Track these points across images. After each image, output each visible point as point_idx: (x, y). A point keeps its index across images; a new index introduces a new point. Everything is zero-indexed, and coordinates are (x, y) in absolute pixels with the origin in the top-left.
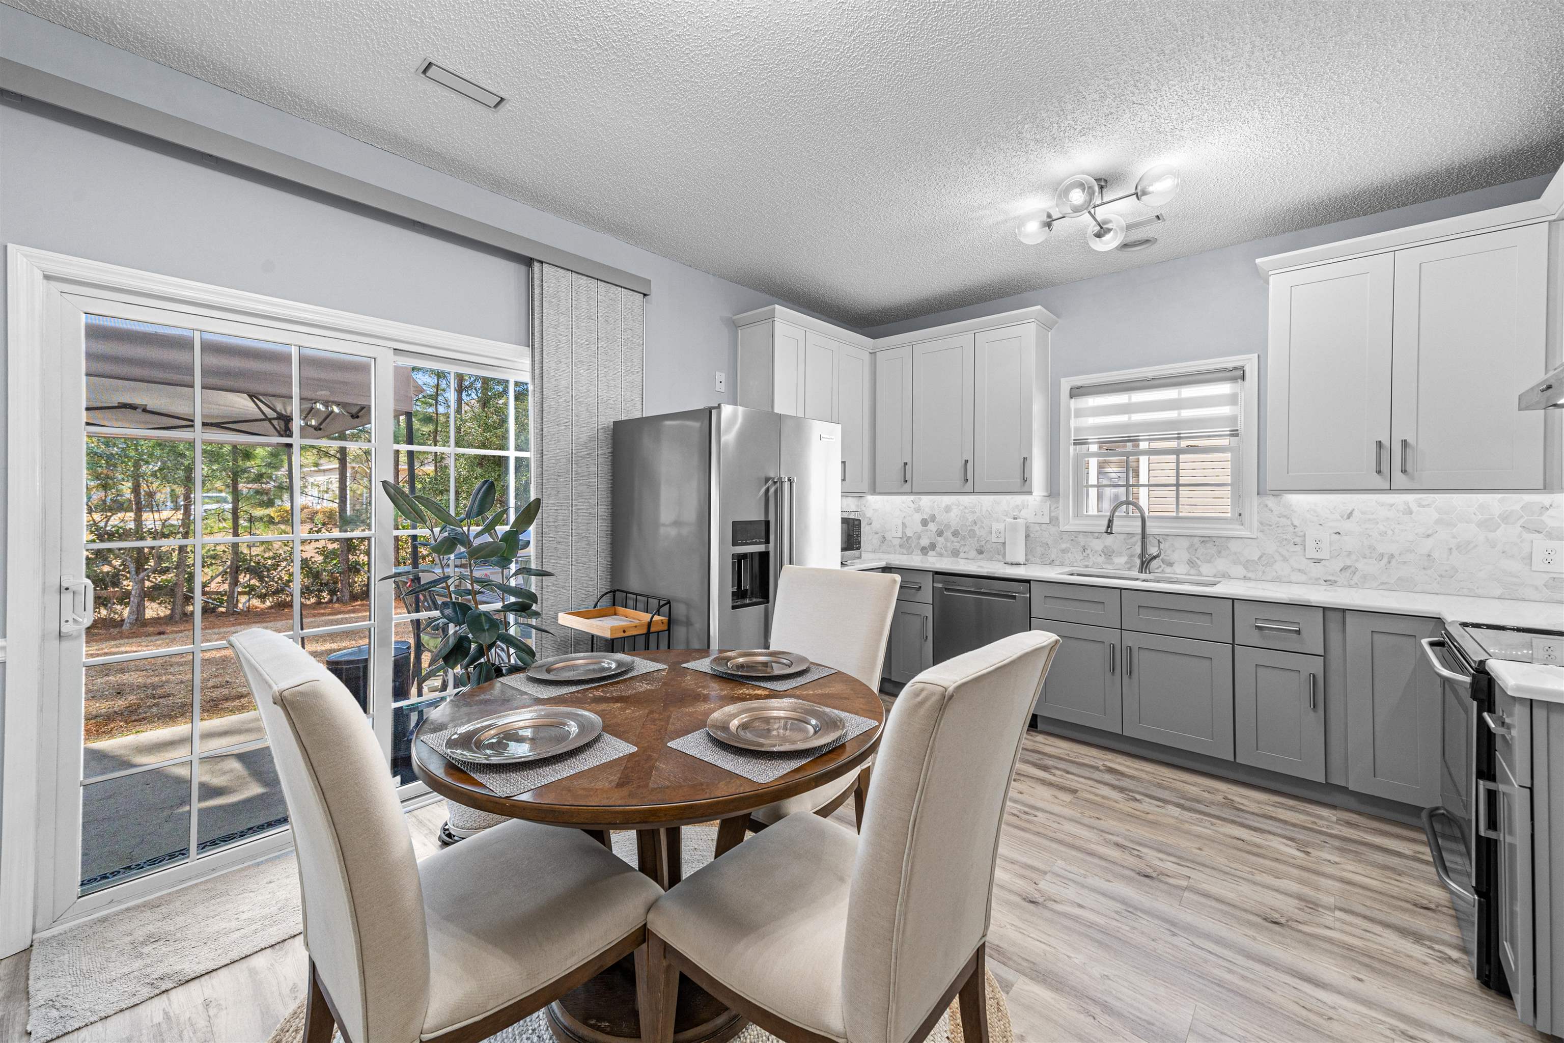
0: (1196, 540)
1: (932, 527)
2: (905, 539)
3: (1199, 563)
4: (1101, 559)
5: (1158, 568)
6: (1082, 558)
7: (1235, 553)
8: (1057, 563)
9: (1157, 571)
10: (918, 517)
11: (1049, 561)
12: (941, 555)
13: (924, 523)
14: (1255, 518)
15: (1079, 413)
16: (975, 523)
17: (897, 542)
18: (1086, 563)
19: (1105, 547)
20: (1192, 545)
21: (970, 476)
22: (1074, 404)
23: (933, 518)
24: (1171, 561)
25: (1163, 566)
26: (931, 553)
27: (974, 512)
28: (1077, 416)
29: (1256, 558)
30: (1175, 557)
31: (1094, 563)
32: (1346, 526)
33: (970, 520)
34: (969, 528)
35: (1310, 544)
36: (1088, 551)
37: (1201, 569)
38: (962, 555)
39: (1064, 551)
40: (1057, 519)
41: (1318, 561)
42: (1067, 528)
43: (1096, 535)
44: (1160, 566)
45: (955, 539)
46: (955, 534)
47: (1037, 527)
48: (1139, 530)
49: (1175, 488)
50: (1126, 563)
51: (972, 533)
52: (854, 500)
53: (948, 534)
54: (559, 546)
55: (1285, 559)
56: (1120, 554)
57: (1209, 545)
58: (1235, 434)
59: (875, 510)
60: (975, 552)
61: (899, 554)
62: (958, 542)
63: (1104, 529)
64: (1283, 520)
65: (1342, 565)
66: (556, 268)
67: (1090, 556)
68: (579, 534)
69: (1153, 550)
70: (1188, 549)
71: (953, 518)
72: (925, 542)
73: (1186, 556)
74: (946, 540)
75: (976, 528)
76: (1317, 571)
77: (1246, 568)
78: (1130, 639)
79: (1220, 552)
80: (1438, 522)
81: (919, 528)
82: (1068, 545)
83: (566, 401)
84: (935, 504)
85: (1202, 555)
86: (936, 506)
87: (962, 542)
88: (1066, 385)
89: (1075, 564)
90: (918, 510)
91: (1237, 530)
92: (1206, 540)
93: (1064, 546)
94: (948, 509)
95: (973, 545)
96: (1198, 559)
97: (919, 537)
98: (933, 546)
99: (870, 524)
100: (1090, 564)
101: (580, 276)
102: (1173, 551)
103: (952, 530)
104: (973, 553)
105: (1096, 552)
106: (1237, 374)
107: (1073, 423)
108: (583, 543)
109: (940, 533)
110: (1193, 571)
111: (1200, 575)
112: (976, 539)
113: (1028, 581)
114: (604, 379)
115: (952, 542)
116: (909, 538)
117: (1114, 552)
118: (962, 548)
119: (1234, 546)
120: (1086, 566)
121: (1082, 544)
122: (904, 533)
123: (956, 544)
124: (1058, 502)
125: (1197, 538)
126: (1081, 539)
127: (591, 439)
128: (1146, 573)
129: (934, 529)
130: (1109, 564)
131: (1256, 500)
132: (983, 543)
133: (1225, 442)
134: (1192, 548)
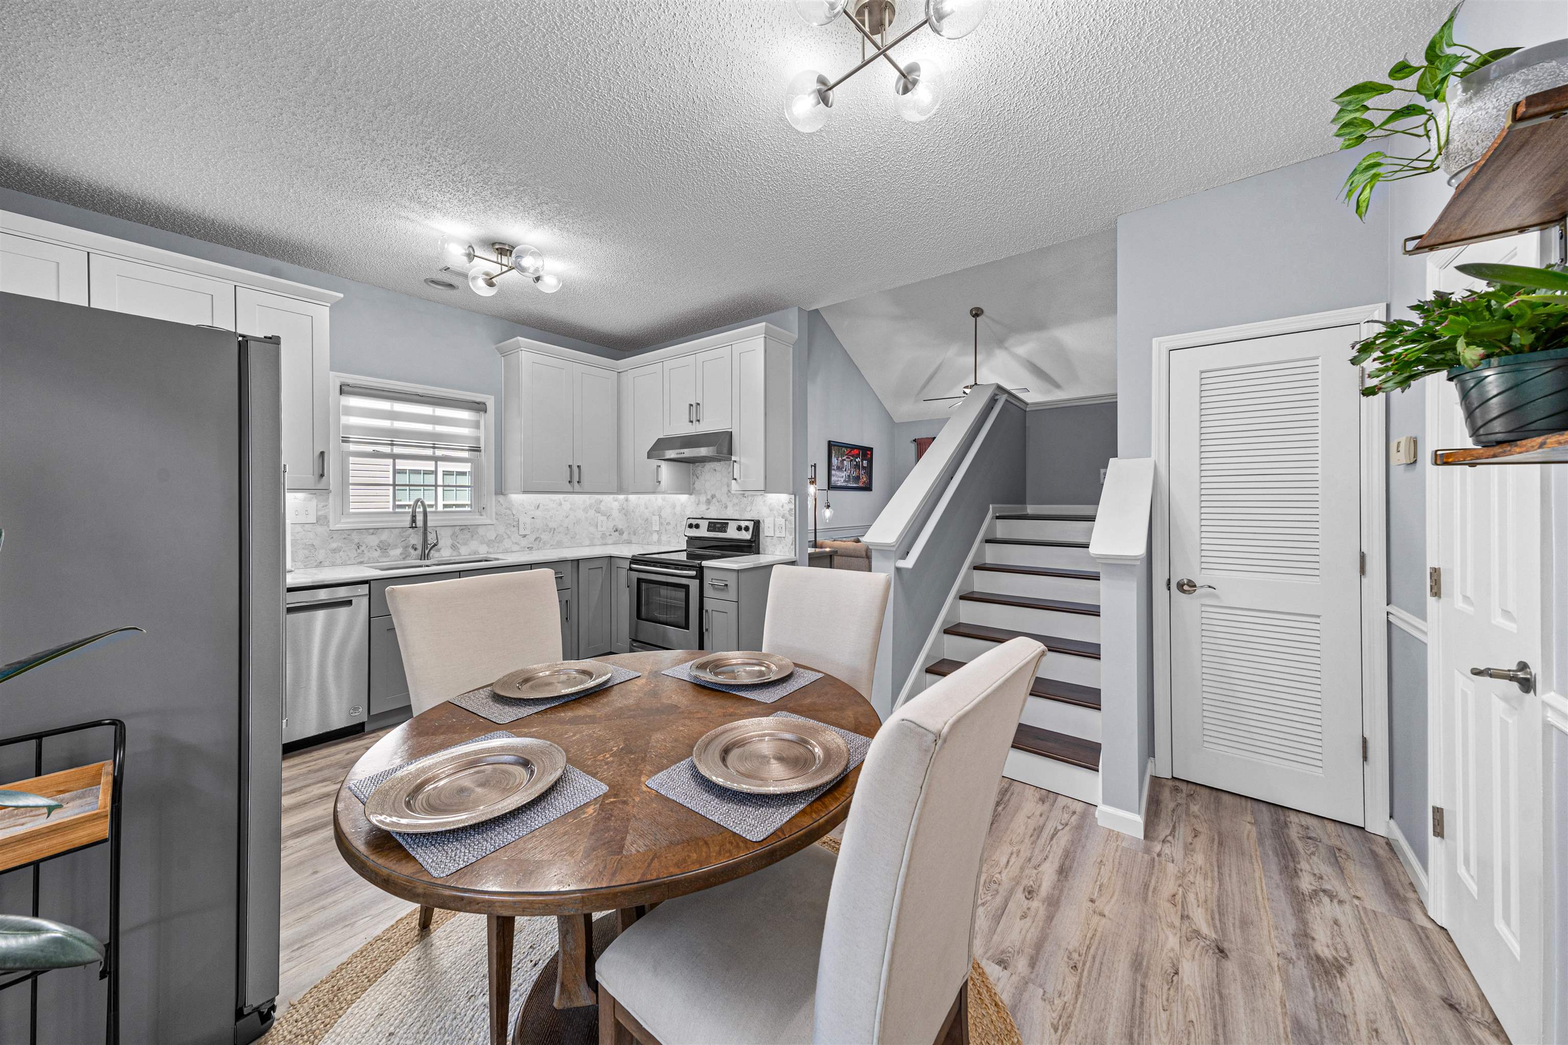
4: (377, 554)
6: (356, 555)
14: (494, 510)
15: (349, 411)
18: (362, 560)
19: (381, 542)
20: (454, 533)
22: (344, 401)
28: (345, 413)
29: (493, 538)
31: (369, 559)
32: (538, 513)
35: (521, 526)
39: (334, 551)
40: (326, 517)
41: (525, 536)
42: (338, 527)
43: (371, 531)
47: (302, 529)
49: (434, 488)
50: (401, 554)
55: (509, 537)
56: (395, 547)
57: (466, 532)
58: (477, 450)
63: (407, 524)
64: (508, 511)
65: (535, 537)
67: (366, 552)
70: (451, 536)
73: (451, 542)
76: (524, 542)
77: (488, 546)
80: (571, 509)
82: (340, 544)
85: (461, 540)
88: (336, 383)
91: (484, 520)
92: (464, 528)
93: (333, 545)
100: (366, 559)
105: (371, 547)
106: (479, 407)
110: (455, 553)
111: (460, 555)
117: (389, 545)
119: (481, 531)
121: (356, 541)
124: (327, 500)
125: (458, 528)
126: (356, 537)
131: (494, 497)
133: (465, 455)
134: (454, 536)
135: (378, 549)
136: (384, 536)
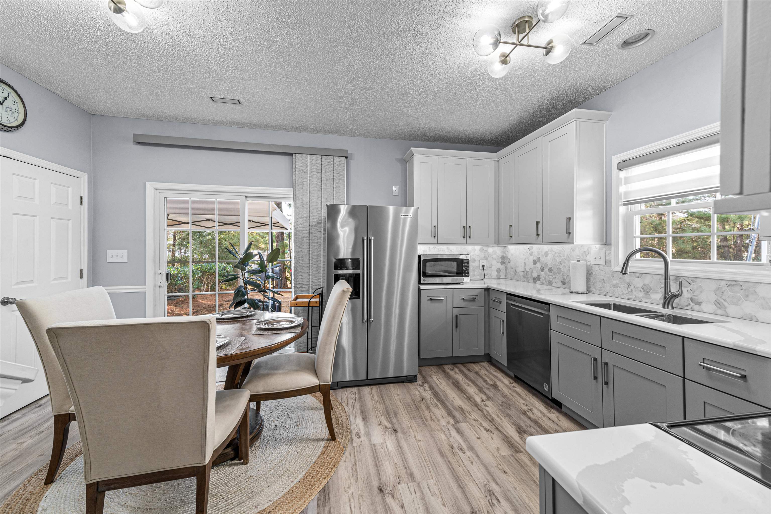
0: (723, 283)
1: (538, 265)
2: (525, 272)
3: (726, 304)
4: (641, 295)
5: (687, 306)
6: (627, 292)
7: (764, 299)
8: (610, 294)
9: (686, 308)
10: (531, 259)
11: (605, 293)
12: (543, 284)
13: (535, 262)
15: (627, 181)
16: (561, 263)
17: (521, 274)
18: (630, 297)
19: (644, 285)
21: (540, 232)
22: (622, 174)
23: (539, 259)
24: (700, 301)
25: (692, 304)
26: (538, 282)
27: (560, 256)
28: (626, 183)
30: (702, 297)
33: (558, 261)
34: (557, 267)
36: (632, 287)
37: (728, 310)
38: (554, 284)
39: (615, 286)
43: (638, 275)
44: (689, 304)
45: (550, 274)
46: (550, 270)
47: (597, 268)
48: (663, 272)
51: (559, 270)
52: (502, 248)
53: (546, 270)
54: (304, 268)
56: (656, 292)
57: (736, 288)
59: (512, 254)
60: (561, 283)
61: (523, 281)
62: (552, 276)
66: (302, 155)
67: (633, 291)
68: (313, 263)
69: (674, 289)
71: (549, 260)
72: (535, 275)
73: (713, 297)
74: (546, 274)
75: (561, 267)
78: (607, 357)
79: (747, 296)
81: (532, 266)
82: (618, 282)
83: (307, 208)
84: (540, 250)
85: (729, 297)
86: (540, 252)
87: (554, 276)
88: (616, 160)
89: (622, 297)
90: (531, 255)
92: (733, 284)
93: (615, 282)
94: (546, 254)
95: (560, 278)
96: (725, 300)
97: (532, 272)
98: (539, 278)
99: (510, 263)
100: (633, 297)
101: (313, 155)
102: (701, 292)
103: (548, 268)
104: (559, 284)
105: (637, 288)
107: (623, 189)
108: (315, 267)
109: (542, 270)
112: (561, 274)
113: (549, 304)
114: (325, 197)
115: (549, 275)
116: (527, 271)
118: (554, 280)
120: (630, 299)
121: (628, 281)
122: (524, 268)
123: (551, 277)
124: (610, 249)
127: (318, 223)
128: (668, 308)
129: (539, 267)
130: (648, 298)
132: (565, 277)
134: (719, 291)
135: (642, 291)
136: (647, 280)
